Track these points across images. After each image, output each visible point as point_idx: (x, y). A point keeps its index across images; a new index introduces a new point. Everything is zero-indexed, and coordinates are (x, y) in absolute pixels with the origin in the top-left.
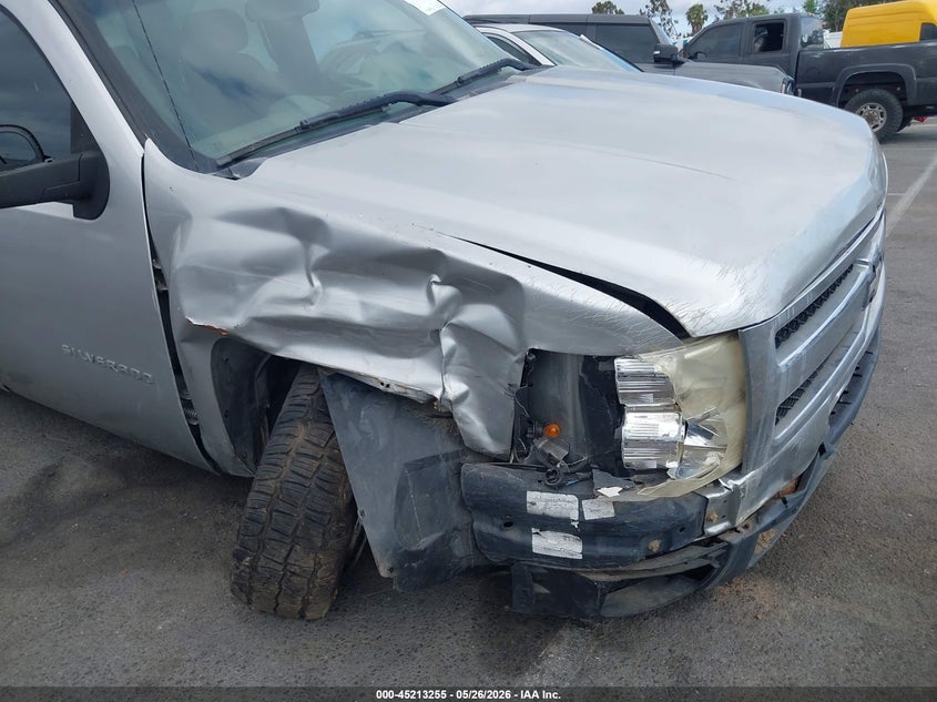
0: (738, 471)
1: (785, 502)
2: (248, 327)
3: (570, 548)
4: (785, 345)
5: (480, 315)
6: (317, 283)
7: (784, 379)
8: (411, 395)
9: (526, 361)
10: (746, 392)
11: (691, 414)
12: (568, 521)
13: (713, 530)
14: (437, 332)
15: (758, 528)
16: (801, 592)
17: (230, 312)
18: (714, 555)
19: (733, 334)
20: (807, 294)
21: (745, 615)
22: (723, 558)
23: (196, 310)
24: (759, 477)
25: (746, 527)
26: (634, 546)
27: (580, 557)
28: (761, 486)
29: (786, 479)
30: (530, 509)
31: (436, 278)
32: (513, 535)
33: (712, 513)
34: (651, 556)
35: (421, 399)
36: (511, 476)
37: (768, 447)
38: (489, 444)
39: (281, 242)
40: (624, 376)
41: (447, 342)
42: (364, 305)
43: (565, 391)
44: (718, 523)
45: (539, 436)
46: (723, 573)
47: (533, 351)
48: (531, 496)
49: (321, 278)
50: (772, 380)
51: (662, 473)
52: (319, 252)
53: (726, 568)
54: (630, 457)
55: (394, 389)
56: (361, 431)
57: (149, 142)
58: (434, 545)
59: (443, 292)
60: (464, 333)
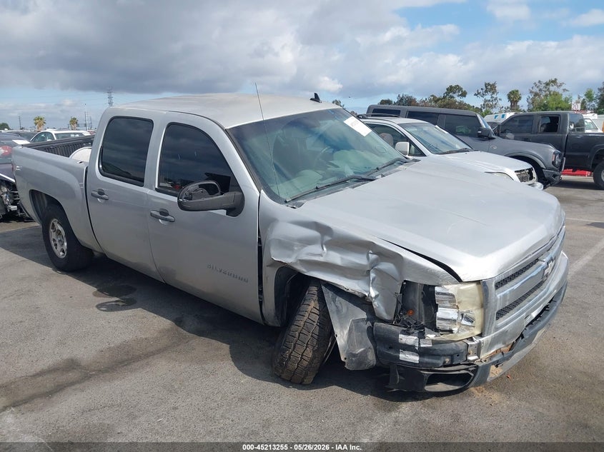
0: (481, 335)
1: (503, 354)
2: (296, 263)
3: (415, 358)
4: (501, 289)
5: (386, 266)
6: (325, 249)
7: (499, 302)
8: (357, 294)
9: (403, 285)
10: (484, 305)
11: (462, 309)
12: (414, 346)
13: (471, 358)
14: (369, 271)
15: (490, 362)
16: (513, 398)
17: (289, 256)
18: (471, 369)
19: (478, 282)
20: (510, 271)
21: (486, 403)
22: (475, 372)
23: (276, 254)
24: (490, 340)
25: (485, 361)
26: (439, 359)
27: (418, 362)
28: (492, 344)
29: (503, 344)
30: (400, 341)
31: (371, 252)
32: (391, 353)
33: (470, 350)
34: (445, 366)
35: (360, 295)
36: (394, 328)
37: (493, 327)
38: (385, 316)
39: (313, 233)
40: (438, 293)
41: (372, 275)
42: (342, 259)
43: (417, 298)
44: (472, 356)
45: (405, 314)
46: (475, 379)
47: (405, 281)
48: (401, 336)
49: (327, 248)
50: (494, 301)
51: (451, 331)
52: (327, 238)
53: (477, 376)
54: (439, 324)
55: (350, 291)
56: (336, 306)
57: (262, 191)
58: (361, 352)
59: (373, 257)
60: (379, 272)
